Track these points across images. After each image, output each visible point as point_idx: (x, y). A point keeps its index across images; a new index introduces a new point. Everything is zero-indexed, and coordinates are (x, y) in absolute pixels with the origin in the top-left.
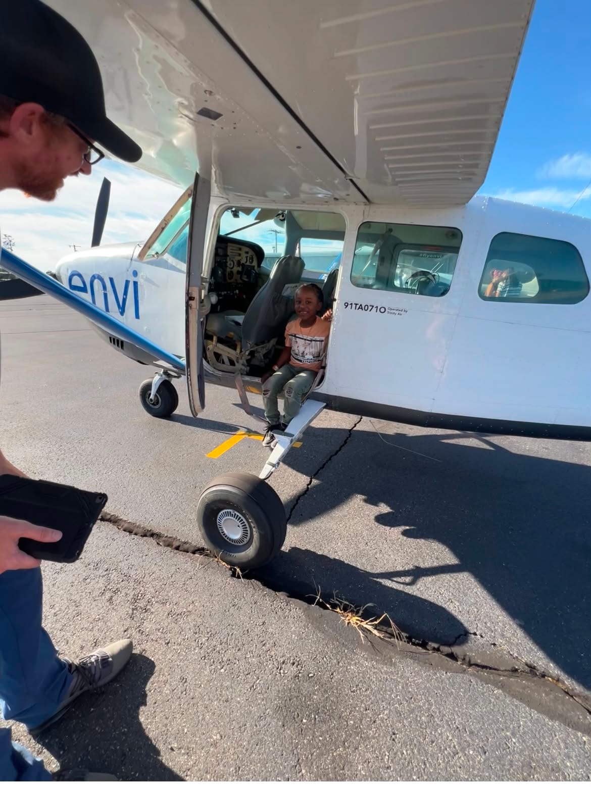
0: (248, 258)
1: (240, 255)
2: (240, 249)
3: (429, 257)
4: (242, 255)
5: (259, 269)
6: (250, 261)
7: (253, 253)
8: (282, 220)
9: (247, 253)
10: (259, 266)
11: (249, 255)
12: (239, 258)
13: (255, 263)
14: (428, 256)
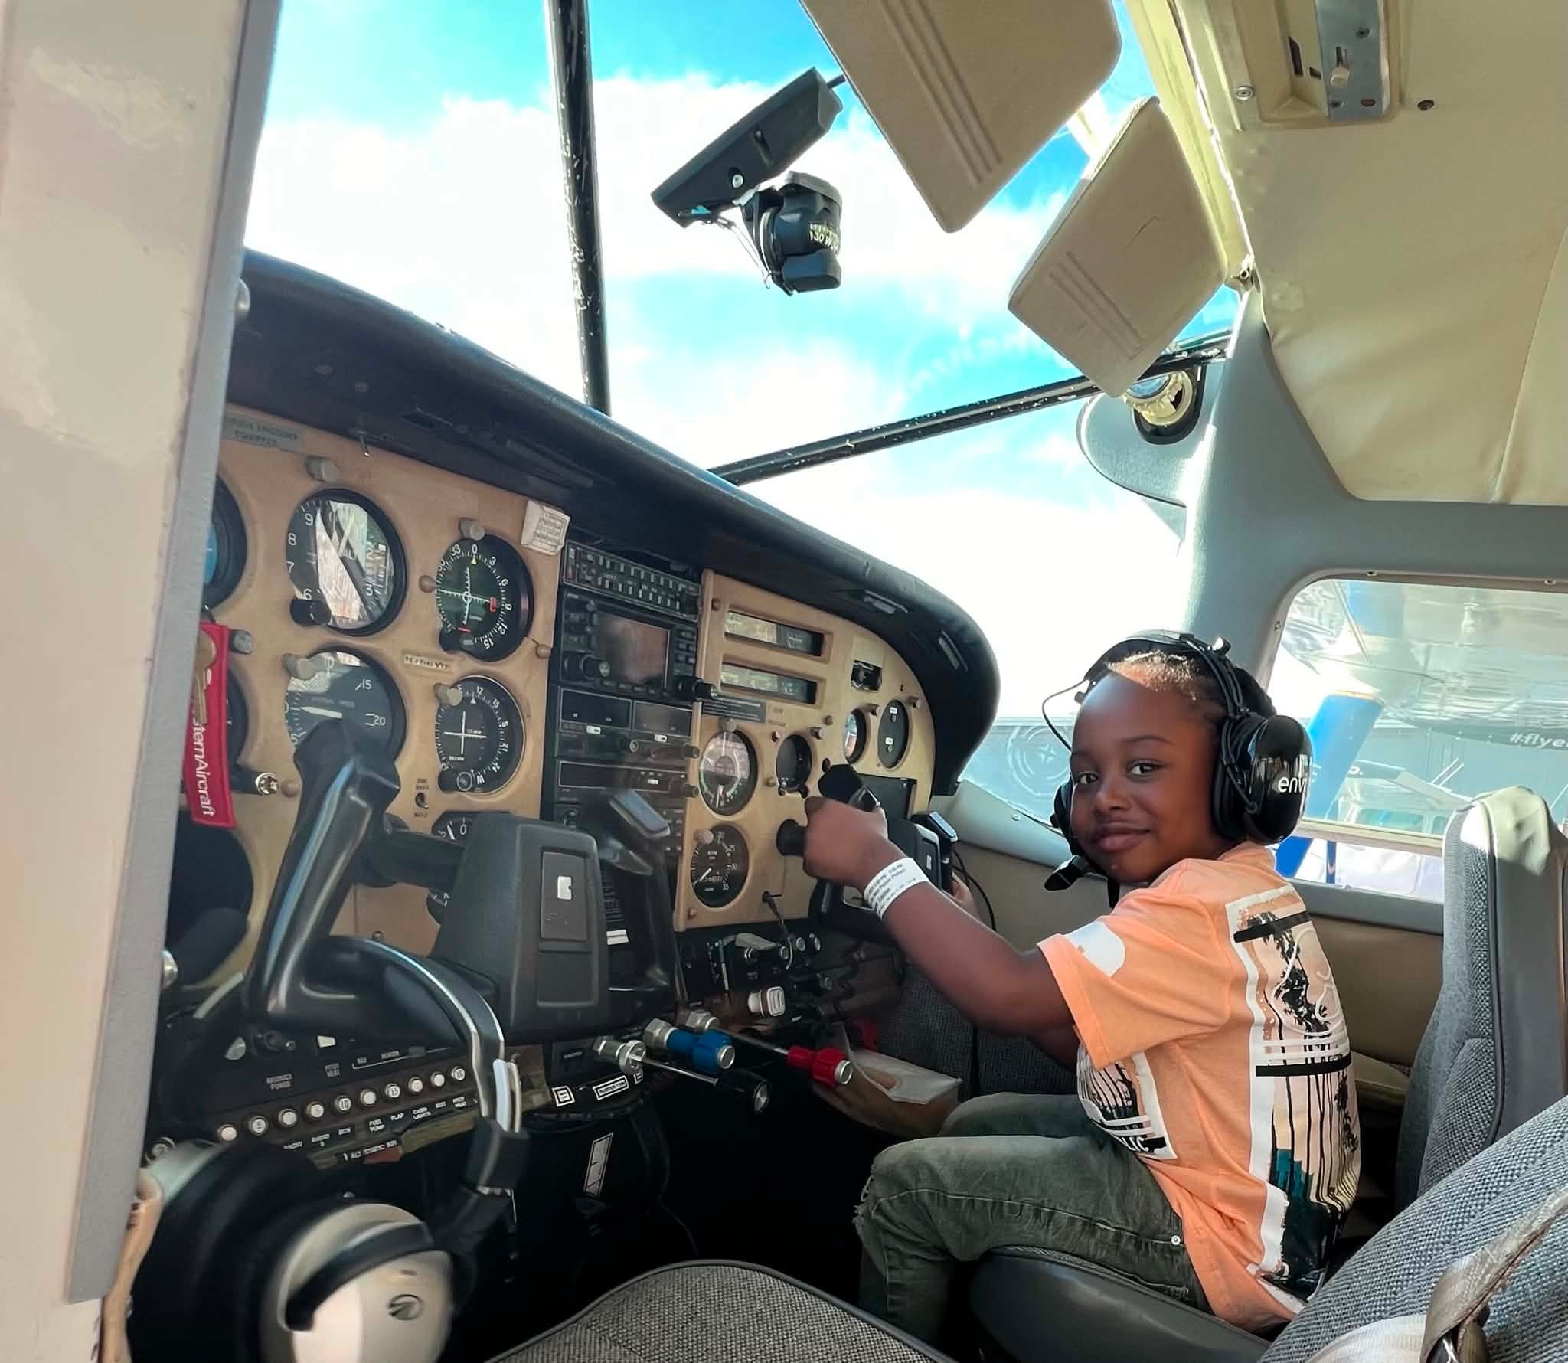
0: (874, 722)
1: (810, 692)
2: (816, 645)
3: (1550, 746)
4: (825, 693)
5: (942, 800)
6: (883, 748)
7: (915, 689)
8: (1158, 435)
9: (868, 678)
10: (944, 781)
11: (881, 698)
12: (796, 717)
13: (917, 765)
14: (1544, 743)
